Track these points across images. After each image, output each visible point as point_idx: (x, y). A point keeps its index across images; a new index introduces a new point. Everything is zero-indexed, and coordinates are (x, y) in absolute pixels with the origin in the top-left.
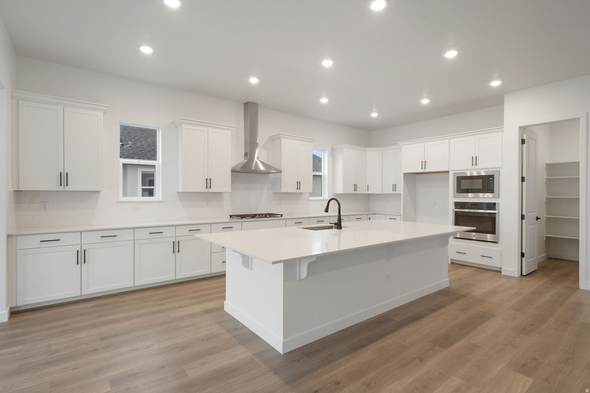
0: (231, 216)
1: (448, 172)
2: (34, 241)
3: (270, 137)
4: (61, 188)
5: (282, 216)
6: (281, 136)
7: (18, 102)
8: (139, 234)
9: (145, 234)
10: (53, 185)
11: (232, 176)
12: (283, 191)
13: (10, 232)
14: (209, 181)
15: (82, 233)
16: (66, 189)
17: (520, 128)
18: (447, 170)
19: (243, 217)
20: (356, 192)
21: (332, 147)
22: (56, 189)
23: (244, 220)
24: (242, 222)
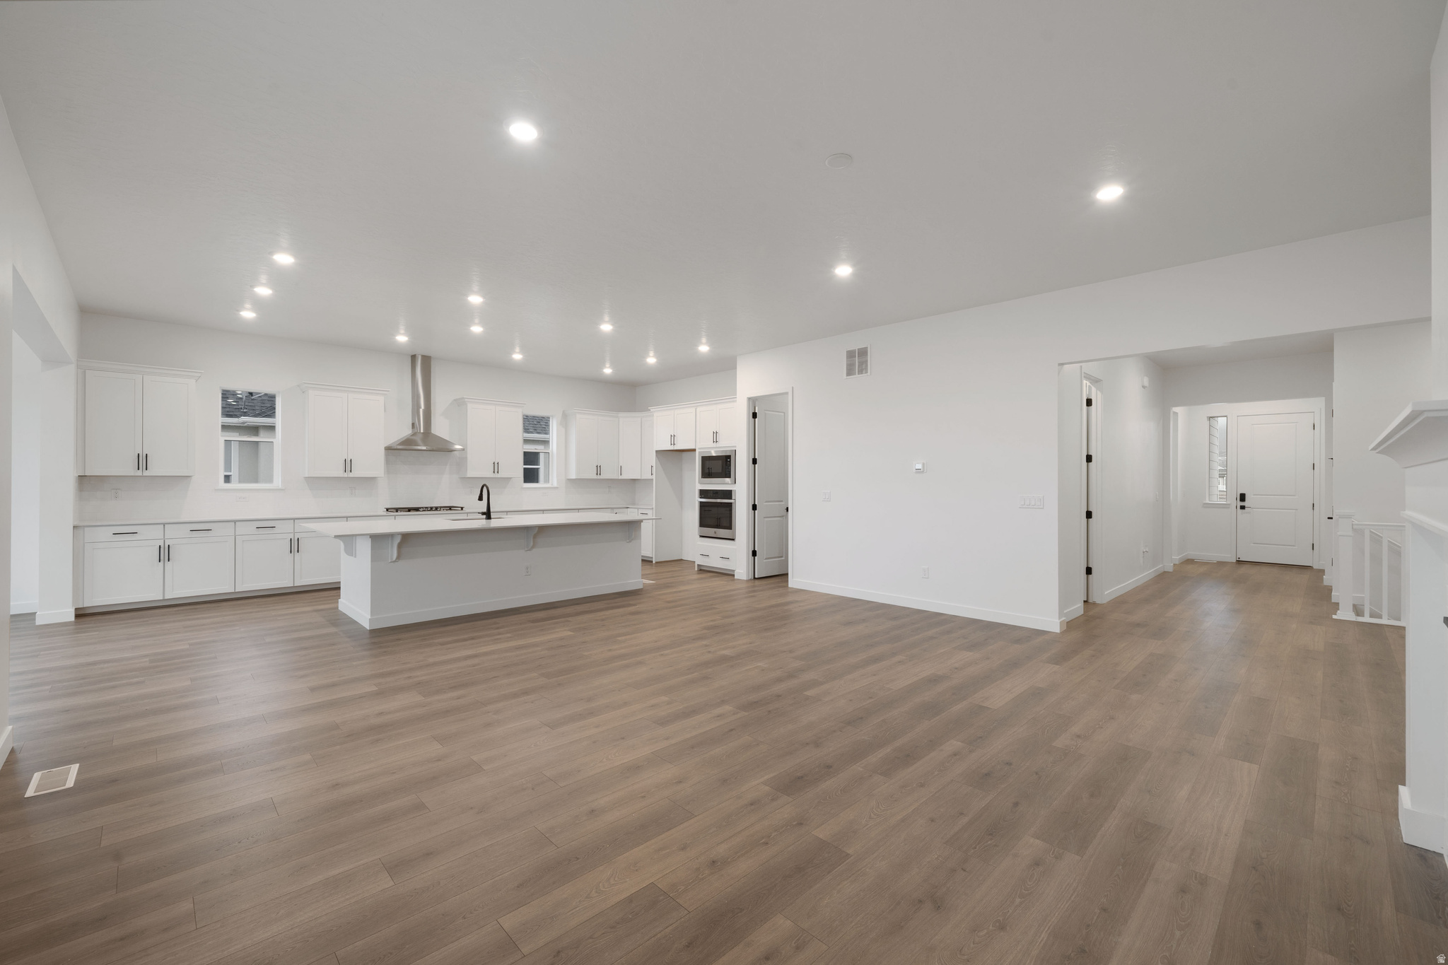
0: (387, 510)
1: (694, 450)
2: (105, 534)
3: (455, 400)
4: (139, 473)
5: (462, 508)
6: (466, 400)
7: (85, 372)
8: (241, 528)
9: (251, 528)
10: (130, 470)
11: (387, 455)
12: (468, 476)
13: (76, 524)
14: (348, 462)
15: (166, 525)
16: (144, 475)
17: (749, 399)
18: (693, 447)
19: (397, 510)
20: (599, 477)
21: (563, 411)
22: (132, 474)
23: (399, 513)
24: (395, 516)
